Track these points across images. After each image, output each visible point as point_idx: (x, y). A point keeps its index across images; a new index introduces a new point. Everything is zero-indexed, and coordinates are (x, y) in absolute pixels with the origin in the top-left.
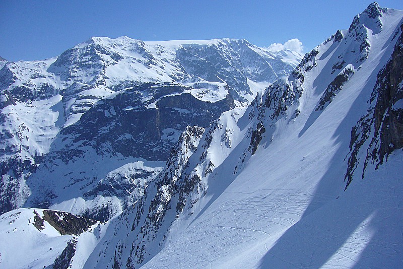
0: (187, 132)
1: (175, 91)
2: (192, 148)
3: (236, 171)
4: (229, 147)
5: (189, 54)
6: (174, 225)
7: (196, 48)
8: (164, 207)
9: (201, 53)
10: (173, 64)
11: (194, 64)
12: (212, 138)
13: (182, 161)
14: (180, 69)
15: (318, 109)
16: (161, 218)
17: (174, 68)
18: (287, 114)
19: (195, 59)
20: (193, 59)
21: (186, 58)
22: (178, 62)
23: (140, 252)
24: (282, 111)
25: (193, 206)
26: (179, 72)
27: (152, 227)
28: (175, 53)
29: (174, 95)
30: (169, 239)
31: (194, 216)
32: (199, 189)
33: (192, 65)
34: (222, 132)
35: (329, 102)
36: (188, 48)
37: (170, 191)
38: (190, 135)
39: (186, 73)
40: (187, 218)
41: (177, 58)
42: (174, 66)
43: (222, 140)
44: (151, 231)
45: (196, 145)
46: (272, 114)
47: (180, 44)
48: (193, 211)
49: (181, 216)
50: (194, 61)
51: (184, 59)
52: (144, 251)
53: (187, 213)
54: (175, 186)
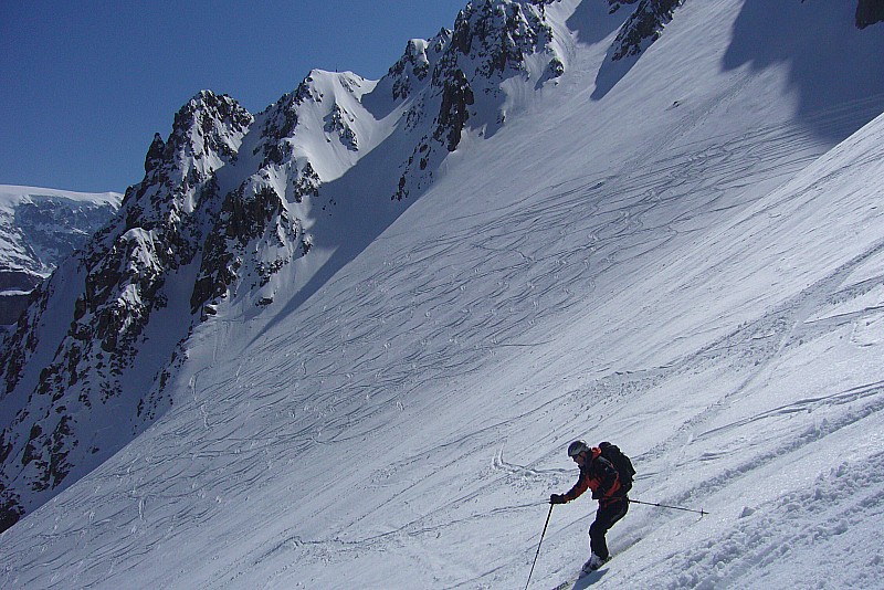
0: (203, 103)
1: (13, 286)
2: (223, 151)
3: (404, 193)
4: (352, 147)
5: (47, 218)
6: (201, 336)
7: (65, 208)
8: (143, 295)
9: (77, 220)
10: (6, 235)
11: (59, 240)
12: (296, 118)
13: (194, 176)
14: (21, 249)
15: (623, 54)
16: (136, 329)
17: (8, 245)
18: (528, 70)
19: (61, 229)
20: (58, 229)
21: (39, 227)
22: (19, 232)
23: (48, 442)
24: (511, 62)
25: (267, 279)
26: (19, 256)
27: (100, 356)
28: (11, 212)
29: (10, 293)
30: (187, 379)
31: (275, 309)
32: (281, 232)
33: (52, 244)
34: (322, 109)
35: (650, 38)
36: (45, 204)
37: (160, 253)
38: (213, 114)
39: (37, 261)
40: (249, 315)
41: (15, 224)
42: (7, 240)
43: (329, 128)
44: (94, 370)
45: (233, 143)
46: (486, 64)
47: (26, 194)
48: (272, 295)
49: (223, 308)
50: (58, 235)
51: (33, 227)
52: (68, 441)
53: (249, 300)
54: (175, 240)
